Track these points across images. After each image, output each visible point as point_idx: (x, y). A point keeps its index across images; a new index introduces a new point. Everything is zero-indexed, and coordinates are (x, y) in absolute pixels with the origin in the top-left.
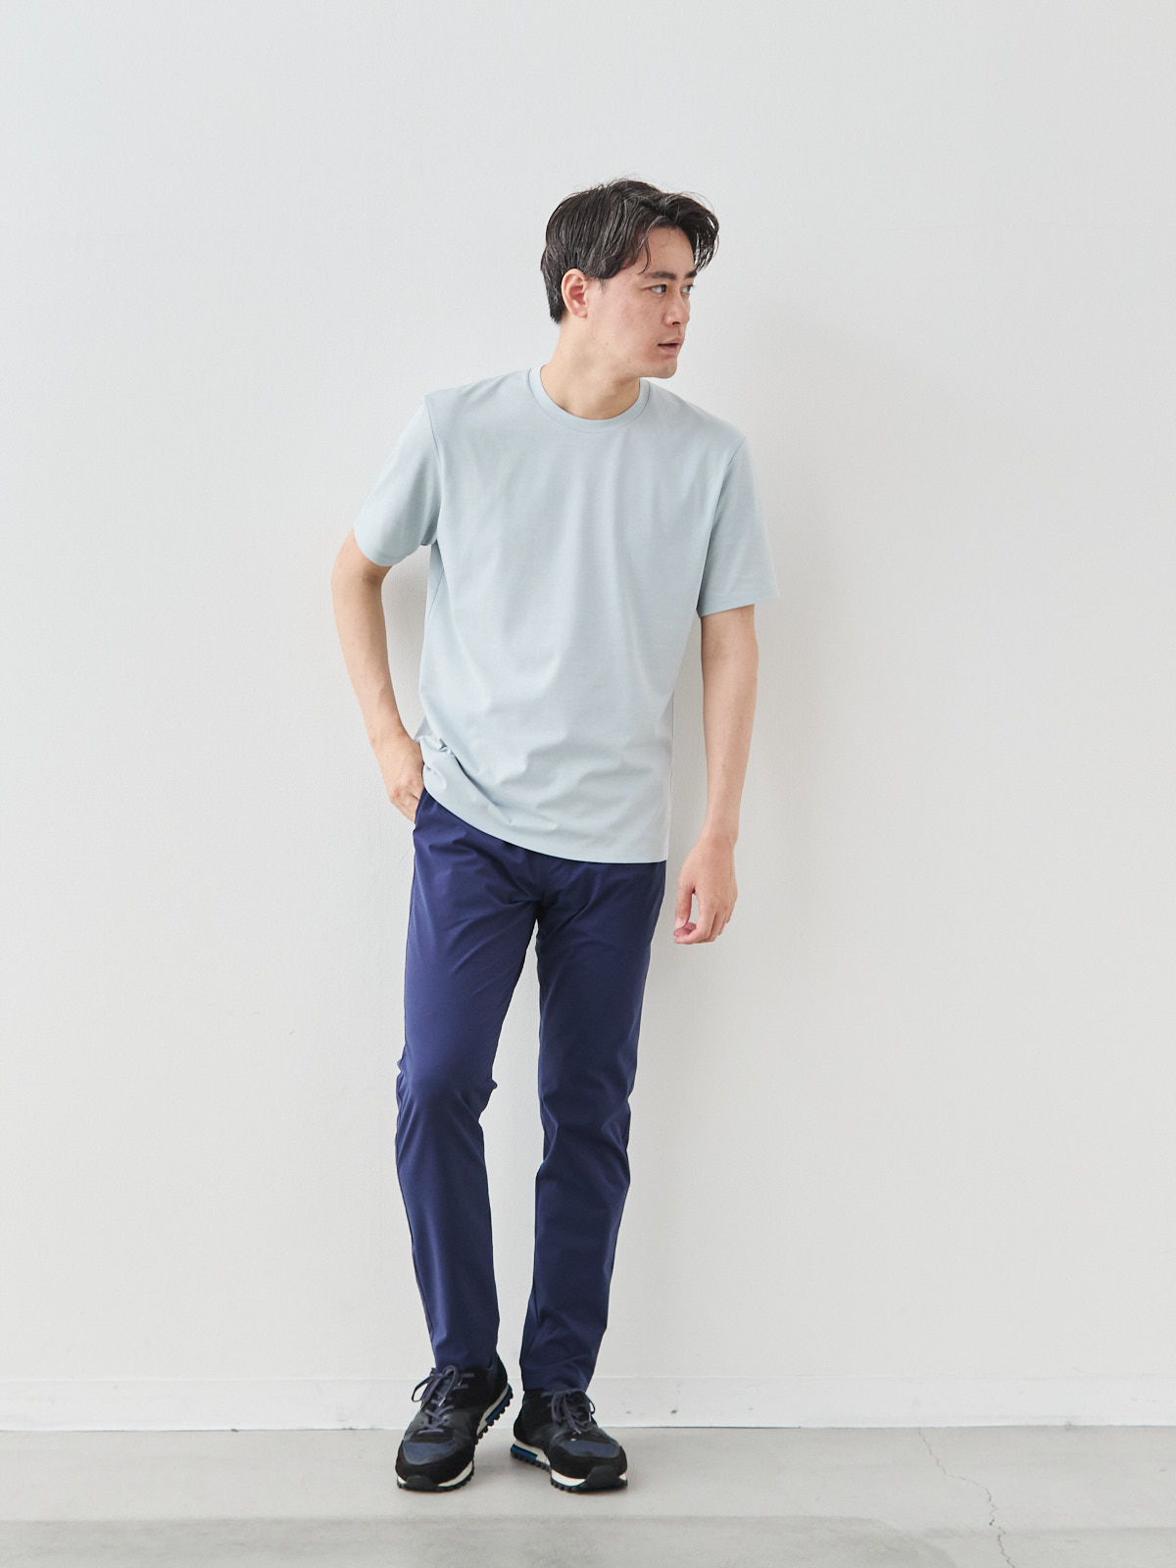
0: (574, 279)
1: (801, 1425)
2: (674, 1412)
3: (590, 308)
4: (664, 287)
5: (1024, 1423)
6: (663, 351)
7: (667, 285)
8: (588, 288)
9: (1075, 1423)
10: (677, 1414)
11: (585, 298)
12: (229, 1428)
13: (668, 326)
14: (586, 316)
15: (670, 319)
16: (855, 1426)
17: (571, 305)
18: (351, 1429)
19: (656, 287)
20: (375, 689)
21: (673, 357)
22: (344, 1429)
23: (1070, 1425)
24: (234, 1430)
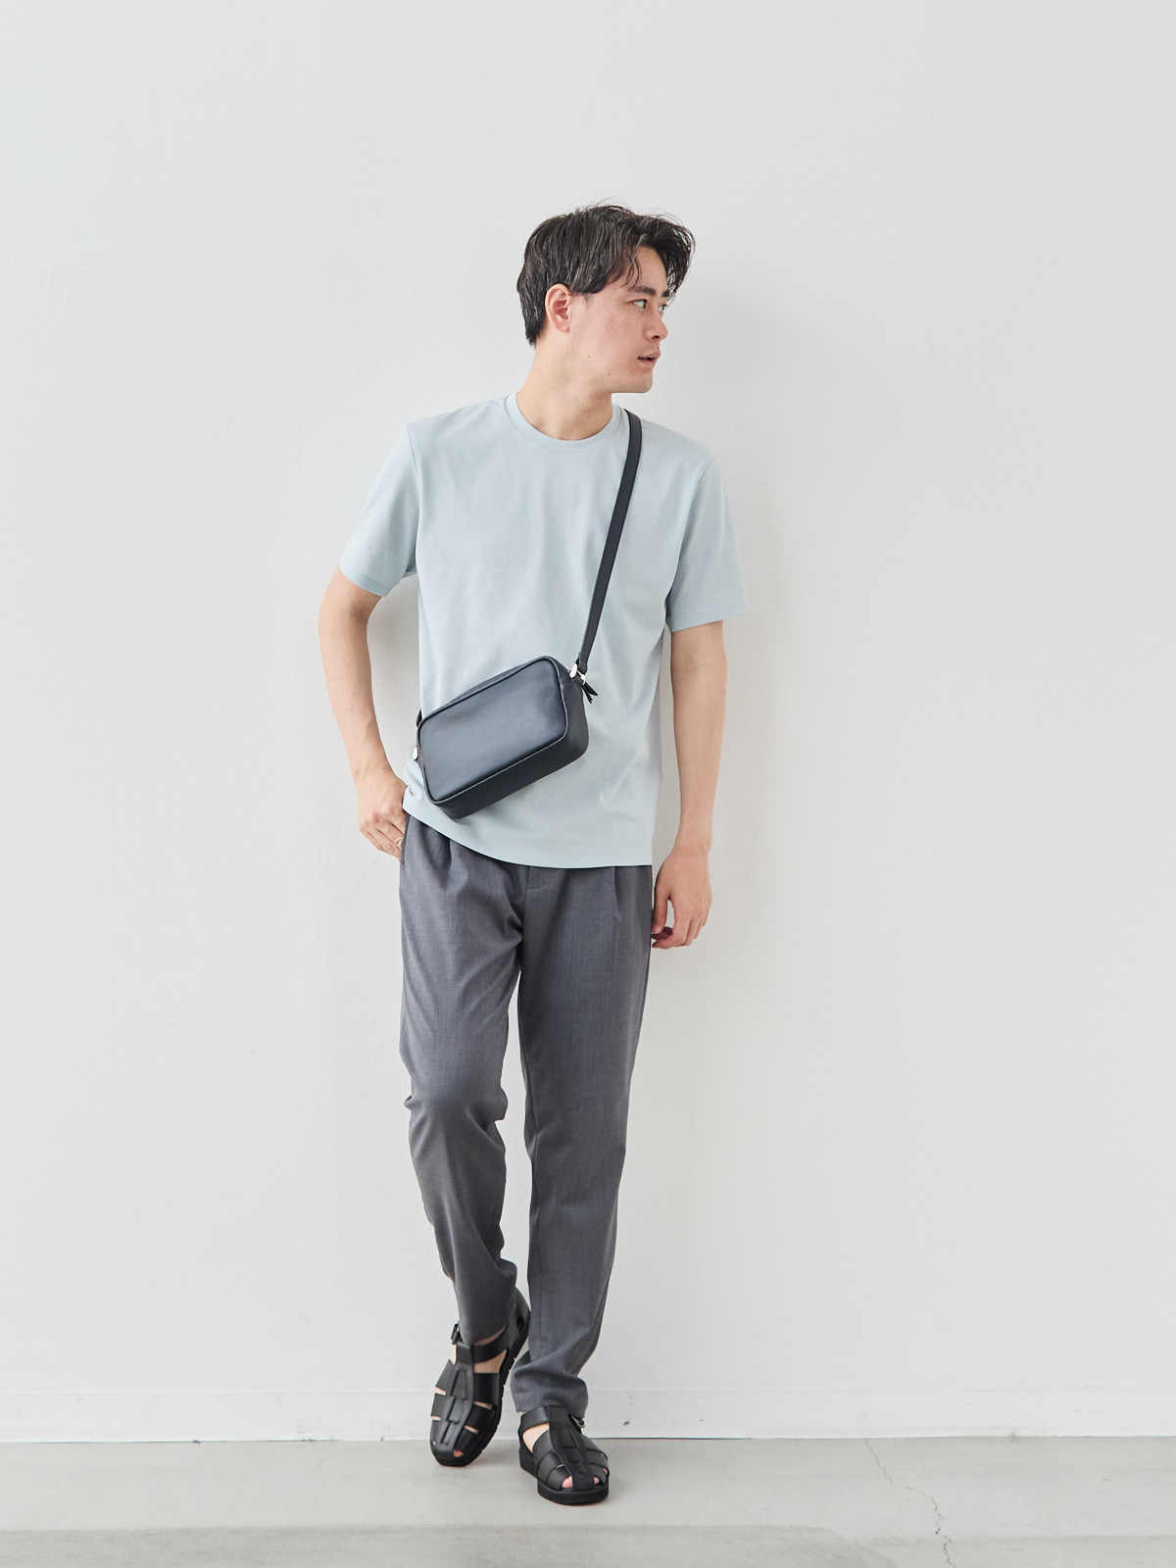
0: (558, 293)
1: (751, 1437)
2: (626, 1423)
3: (573, 322)
4: (645, 301)
5: (969, 1435)
6: (642, 364)
7: (646, 299)
8: (571, 303)
9: (1018, 1434)
10: (630, 1425)
11: (568, 313)
12: (191, 1440)
13: (647, 339)
14: (568, 331)
15: (651, 334)
16: (803, 1437)
17: (555, 319)
18: (311, 1440)
19: (638, 301)
20: (361, 726)
21: (649, 370)
22: (304, 1441)
23: (1014, 1436)
24: (195, 1442)
